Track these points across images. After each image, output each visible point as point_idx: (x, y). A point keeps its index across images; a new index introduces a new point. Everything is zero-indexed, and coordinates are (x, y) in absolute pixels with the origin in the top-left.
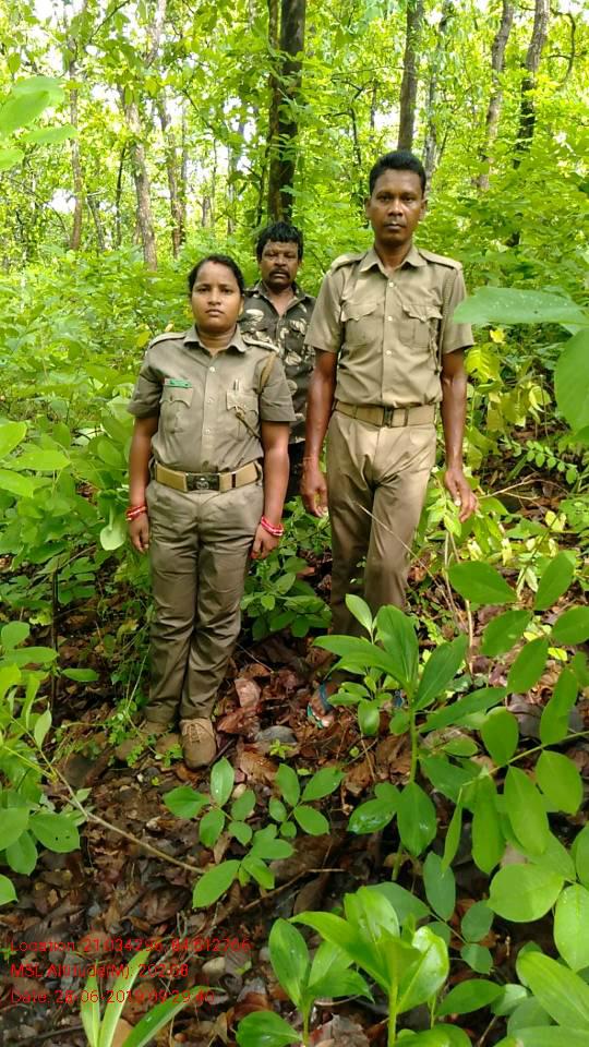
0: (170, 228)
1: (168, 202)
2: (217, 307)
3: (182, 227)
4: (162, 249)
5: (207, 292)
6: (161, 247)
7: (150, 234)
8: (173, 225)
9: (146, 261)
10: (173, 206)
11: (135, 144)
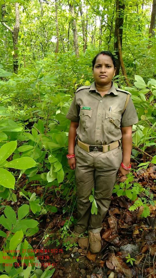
0: (83, 44)
1: (82, 37)
2: (104, 74)
3: (86, 44)
4: (81, 51)
5: (100, 68)
6: (80, 50)
7: (77, 46)
8: (83, 43)
9: (76, 55)
10: (84, 38)
11: (73, 20)
